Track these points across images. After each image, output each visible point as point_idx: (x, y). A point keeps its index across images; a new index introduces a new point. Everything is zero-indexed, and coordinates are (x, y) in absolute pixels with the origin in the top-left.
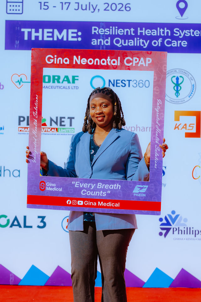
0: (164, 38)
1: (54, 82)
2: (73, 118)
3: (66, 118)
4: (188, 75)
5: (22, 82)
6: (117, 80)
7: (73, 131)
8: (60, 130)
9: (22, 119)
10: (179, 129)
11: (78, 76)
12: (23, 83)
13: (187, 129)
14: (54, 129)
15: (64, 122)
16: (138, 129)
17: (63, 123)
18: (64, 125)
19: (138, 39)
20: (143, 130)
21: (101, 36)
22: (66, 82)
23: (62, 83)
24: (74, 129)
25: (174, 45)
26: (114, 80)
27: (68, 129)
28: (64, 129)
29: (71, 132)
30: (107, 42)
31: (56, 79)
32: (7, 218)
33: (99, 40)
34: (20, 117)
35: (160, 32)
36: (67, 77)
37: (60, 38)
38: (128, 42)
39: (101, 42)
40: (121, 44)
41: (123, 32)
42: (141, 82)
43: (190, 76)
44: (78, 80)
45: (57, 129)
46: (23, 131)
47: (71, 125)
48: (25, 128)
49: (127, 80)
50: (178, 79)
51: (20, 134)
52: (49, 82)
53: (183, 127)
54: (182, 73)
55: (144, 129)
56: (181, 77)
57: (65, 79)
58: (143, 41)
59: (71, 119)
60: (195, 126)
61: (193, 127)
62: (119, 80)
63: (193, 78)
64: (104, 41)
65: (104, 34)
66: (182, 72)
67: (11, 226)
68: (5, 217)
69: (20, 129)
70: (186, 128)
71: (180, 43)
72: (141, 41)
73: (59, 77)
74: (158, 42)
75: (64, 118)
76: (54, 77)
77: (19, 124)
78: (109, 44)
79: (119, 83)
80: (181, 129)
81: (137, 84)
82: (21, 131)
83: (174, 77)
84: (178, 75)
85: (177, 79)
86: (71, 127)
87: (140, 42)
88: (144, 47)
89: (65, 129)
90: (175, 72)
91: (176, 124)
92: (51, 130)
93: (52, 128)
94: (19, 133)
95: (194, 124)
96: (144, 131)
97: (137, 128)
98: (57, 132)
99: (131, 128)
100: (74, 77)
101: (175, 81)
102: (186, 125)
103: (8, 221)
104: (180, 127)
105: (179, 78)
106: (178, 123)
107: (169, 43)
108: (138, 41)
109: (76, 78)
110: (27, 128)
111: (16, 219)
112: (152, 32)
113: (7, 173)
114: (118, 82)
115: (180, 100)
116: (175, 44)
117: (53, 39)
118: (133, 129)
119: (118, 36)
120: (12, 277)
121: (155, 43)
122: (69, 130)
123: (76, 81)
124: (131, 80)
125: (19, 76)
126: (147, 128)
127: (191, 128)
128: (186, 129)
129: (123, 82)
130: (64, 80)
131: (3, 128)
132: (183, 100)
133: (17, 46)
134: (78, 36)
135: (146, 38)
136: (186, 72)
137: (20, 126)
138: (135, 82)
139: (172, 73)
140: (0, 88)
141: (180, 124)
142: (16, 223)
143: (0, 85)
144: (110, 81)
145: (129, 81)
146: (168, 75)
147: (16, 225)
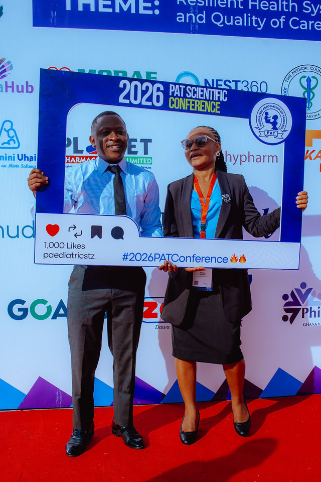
0: (288, 15)
2: (150, 141)
3: (139, 140)
6: (217, 81)
7: (149, 161)
10: (311, 159)
11: (155, 73)
15: (134, 146)
16: (251, 157)
17: (133, 150)
18: (136, 153)
19: (249, 15)
20: (258, 160)
21: (191, 8)
24: (151, 158)
25: (303, 27)
26: (213, 80)
27: (141, 159)
28: (135, 158)
29: (147, 164)
30: (201, 18)
32: (47, 305)
33: (188, 15)
35: (282, 5)
36: (137, 74)
37: (125, 8)
38: (234, 20)
39: (191, 17)
40: (223, 23)
41: (225, 2)
42: (254, 84)
44: (155, 78)
46: (68, 162)
47: (146, 152)
48: (71, 157)
49: (233, 81)
50: (310, 81)
53: (317, 156)
54: (315, 71)
55: (260, 158)
56: (314, 77)
57: (135, 77)
58: (256, 18)
59: (146, 142)
62: (222, 80)
64: (196, 16)
65: (196, 4)
66: (316, 69)
67: (54, 317)
68: (44, 302)
70: (320, 157)
71: (313, 25)
72: (254, 18)
73: (125, 74)
74: (280, 22)
75: (135, 140)
76: (116, 72)
78: (204, 21)
79: (221, 85)
80: (314, 159)
81: (249, 86)
83: (304, 77)
84: (310, 75)
85: (309, 81)
86: (146, 156)
87: (252, 20)
88: (258, 29)
89: (137, 158)
90: (306, 70)
91: (308, 151)
96: (260, 161)
97: (249, 157)
99: (241, 156)
100: (148, 74)
101: (305, 84)
102: (320, 152)
103: (49, 308)
104: (313, 156)
105: (311, 78)
106: (310, 149)
107: (295, 23)
108: (249, 18)
109: (152, 76)
110: (75, 157)
111: (61, 305)
112: (270, 5)
114: (220, 83)
115: (312, 114)
116: (305, 25)
117: (114, 10)
118: (243, 158)
119: (218, 9)
120: (59, 396)
121: (275, 23)
122: (143, 161)
124: (240, 81)
126: (264, 157)
129: (227, 83)
131: (35, 157)
132: (317, 113)
133: (53, 21)
134: (153, 8)
135: (260, 14)
138: (245, 83)
139: (300, 71)
140: (27, 91)
141: (314, 151)
142: (62, 312)
143: (27, 86)
144: (206, 81)
145: (236, 82)
146: (295, 74)
147: (62, 315)
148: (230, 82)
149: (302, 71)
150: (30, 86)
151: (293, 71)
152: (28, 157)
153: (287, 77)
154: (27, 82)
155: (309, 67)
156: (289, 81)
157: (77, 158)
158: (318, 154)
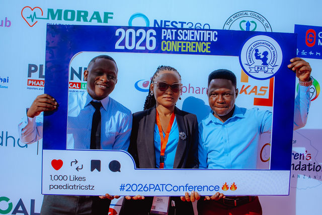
1: (79, 20)
4: (263, 21)
5: (36, 18)
6: (165, 22)
8: (84, 86)
9: (33, 68)
10: (246, 93)
11: (112, 14)
12: (37, 20)
13: (258, 93)
14: (76, 83)
16: (191, 89)
20: (198, 92)
22: (96, 21)
23: (90, 21)
26: (162, 21)
31: (82, 16)
32: (9, 202)
34: (30, 66)
36: (97, 13)
42: (198, 25)
43: (265, 22)
44: (112, 18)
45: (80, 84)
46: (34, 85)
48: (37, 81)
49: (179, 22)
50: (250, 25)
51: (30, 88)
52: (72, 19)
53: (252, 91)
54: (255, 17)
55: (199, 90)
56: (253, 22)
57: (95, 16)
60: (268, 90)
61: (265, 91)
62: (169, 22)
63: (268, 25)
66: (255, 15)
67: (14, 213)
68: (7, 199)
69: (30, 82)
70: (256, 92)
73: (86, 13)
76: (79, 12)
77: (29, 76)
79: (169, 26)
80: (249, 94)
82: (31, 85)
83: (244, 21)
84: (250, 19)
85: (248, 25)
90: (246, 15)
91: (244, 86)
92: (71, 86)
93: (73, 83)
94: (28, 88)
95: (267, 88)
96: (199, 93)
97: (189, 88)
98: (80, 88)
100: (106, 14)
101: (245, 27)
102: (256, 87)
103: (11, 205)
104: (248, 90)
105: (251, 23)
106: (246, 85)
109: (109, 15)
110: (40, 81)
111: (21, 203)
113: (10, 140)
114: (167, 24)
118: (184, 89)
123: (109, 20)
124: (185, 23)
125: (32, 10)
126: (203, 89)
127: (263, 92)
128: (256, 94)
129: (174, 24)
130: (92, 18)
131: (8, 79)
136: (260, 16)
137: (30, 78)
138: (190, 25)
139: (241, 16)
140: (6, 26)
141: (249, 86)
142: (20, 209)
143: (6, 21)
144: (156, 22)
145: (182, 23)
146: (236, 18)
147: (20, 212)
148: (176, 23)
149: (242, 16)
150: (9, 21)
151: (234, 16)
152: (2, 79)
153: (228, 21)
154: (6, 18)
155: (249, 13)
156: (230, 25)
157: (41, 82)
158: (253, 89)
